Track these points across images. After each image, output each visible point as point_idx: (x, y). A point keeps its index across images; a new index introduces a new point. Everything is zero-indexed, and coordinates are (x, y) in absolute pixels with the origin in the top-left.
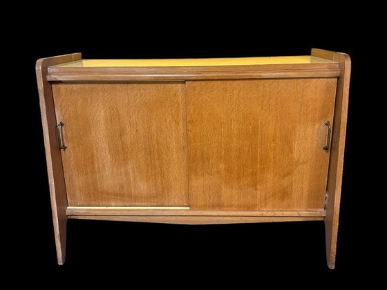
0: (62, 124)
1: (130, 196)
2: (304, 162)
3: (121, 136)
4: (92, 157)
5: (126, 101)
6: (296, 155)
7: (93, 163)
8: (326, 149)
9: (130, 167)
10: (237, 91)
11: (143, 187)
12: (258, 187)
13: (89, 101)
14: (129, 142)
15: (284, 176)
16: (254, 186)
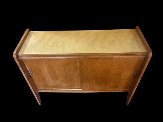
0: (30, 70)
1: (60, 87)
2: (125, 80)
3: (54, 73)
4: (44, 78)
5: (55, 64)
6: (122, 78)
7: (45, 80)
8: (134, 76)
9: (59, 81)
10: (102, 61)
11: (64, 85)
12: (107, 85)
13: (39, 63)
14: (58, 74)
15: (117, 83)
16: (106, 85)
